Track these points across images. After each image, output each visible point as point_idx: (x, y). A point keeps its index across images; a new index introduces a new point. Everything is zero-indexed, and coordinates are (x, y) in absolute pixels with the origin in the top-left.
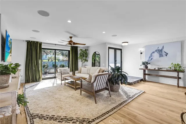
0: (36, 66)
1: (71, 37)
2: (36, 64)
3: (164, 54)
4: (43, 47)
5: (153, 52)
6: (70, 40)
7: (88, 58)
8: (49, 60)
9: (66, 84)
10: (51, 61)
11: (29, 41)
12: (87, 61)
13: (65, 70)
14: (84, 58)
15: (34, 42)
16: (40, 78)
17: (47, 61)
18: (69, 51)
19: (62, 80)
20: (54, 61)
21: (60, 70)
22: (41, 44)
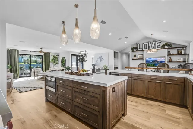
0: (14, 67)
1: (41, 49)
2: (14, 66)
3: (102, 59)
4: (20, 53)
5: (98, 59)
6: (40, 50)
7: (58, 61)
8: (25, 63)
9: (38, 79)
10: (27, 64)
11: (9, 49)
12: (58, 64)
13: (38, 70)
14: (55, 61)
15: (12, 50)
16: (17, 76)
17: (23, 63)
18: (43, 56)
19: (35, 76)
20: (30, 64)
21: (34, 70)
22: (18, 51)
